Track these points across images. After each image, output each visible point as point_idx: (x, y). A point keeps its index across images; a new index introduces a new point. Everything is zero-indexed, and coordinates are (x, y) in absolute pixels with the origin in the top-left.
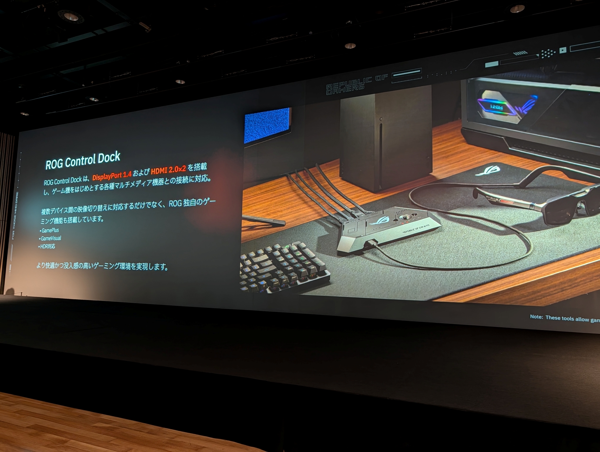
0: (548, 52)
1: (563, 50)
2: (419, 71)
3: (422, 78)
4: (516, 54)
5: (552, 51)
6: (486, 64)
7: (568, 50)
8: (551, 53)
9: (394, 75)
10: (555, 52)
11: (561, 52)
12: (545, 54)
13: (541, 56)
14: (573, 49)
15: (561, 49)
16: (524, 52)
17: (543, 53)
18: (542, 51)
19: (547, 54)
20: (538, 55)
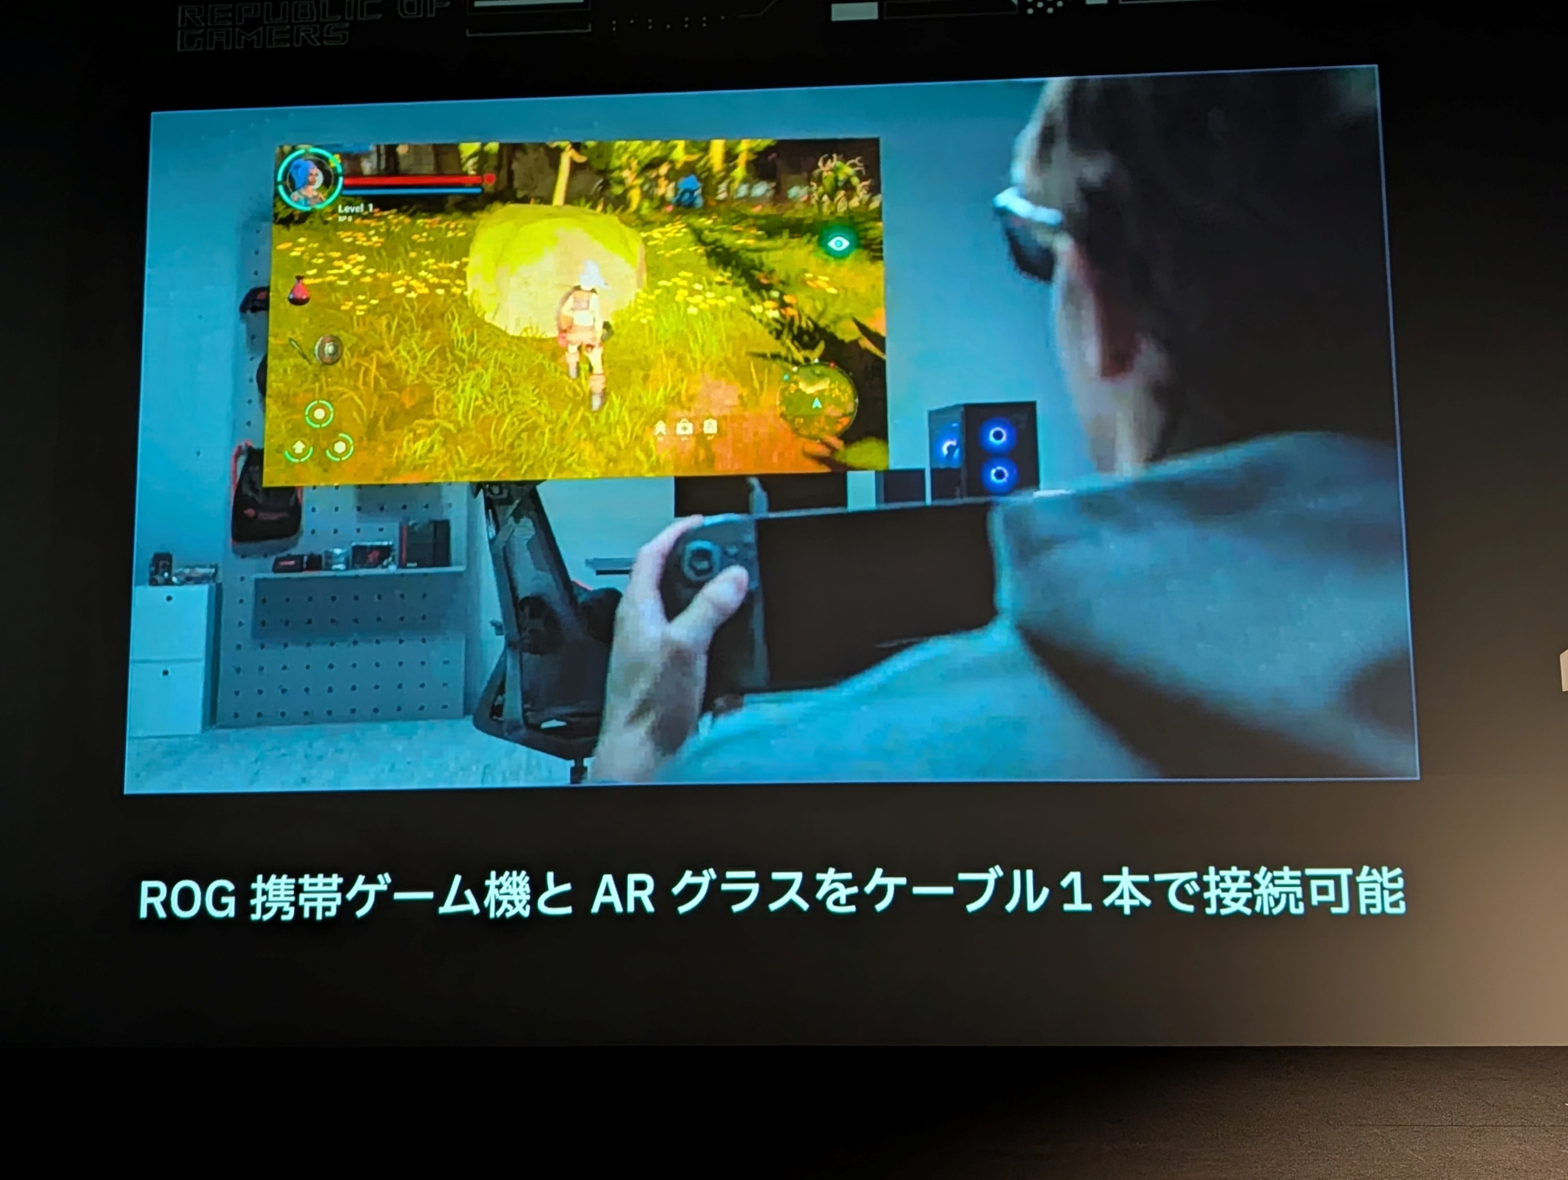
3: (589, 30)
6: (835, 7)
9: (477, 4)
13: (1024, 6)
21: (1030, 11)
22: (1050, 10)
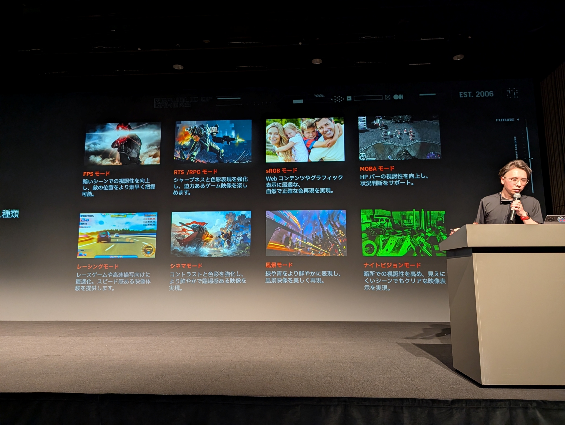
0: (339, 98)
1: (349, 98)
2: (240, 98)
3: (242, 105)
4: (316, 96)
5: (341, 98)
6: (294, 101)
7: (352, 98)
8: (341, 99)
9: (218, 99)
10: (343, 99)
11: (348, 100)
12: (337, 99)
13: (334, 100)
14: (356, 98)
15: (348, 97)
16: (322, 96)
17: (336, 98)
18: (335, 97)
19: (338, 99)
20: (332, 99)
21: (335, 102)
22: (339, 102)
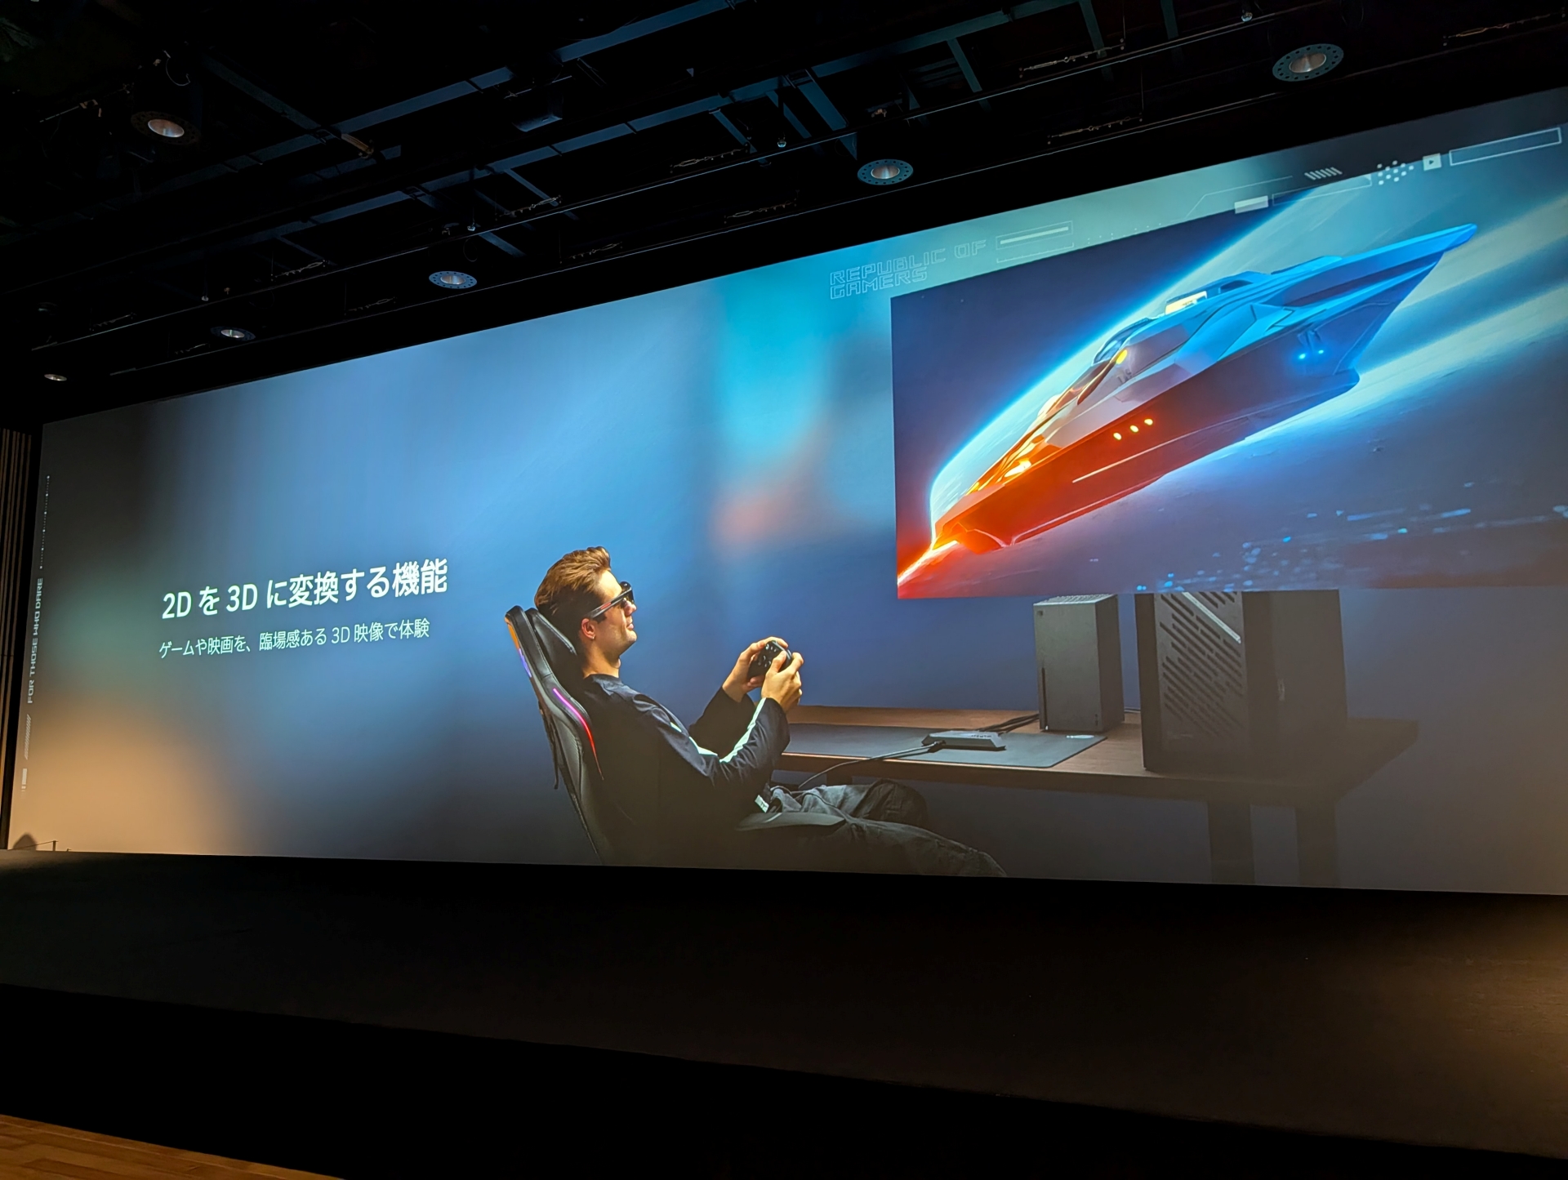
0: (1393, 168)
2: (1066, 229)
4: (1313, 176)
7: (1444, 160)
9: (1002, 243)
12: (1386, 173)
13: (1376, 179)
14: (1458, 157)
16: (1333, 171)
17: (1383, 170)
19: (1390, 172)
20: (1368, 177)
21: (1381, 183)
22: (1396, 179)
